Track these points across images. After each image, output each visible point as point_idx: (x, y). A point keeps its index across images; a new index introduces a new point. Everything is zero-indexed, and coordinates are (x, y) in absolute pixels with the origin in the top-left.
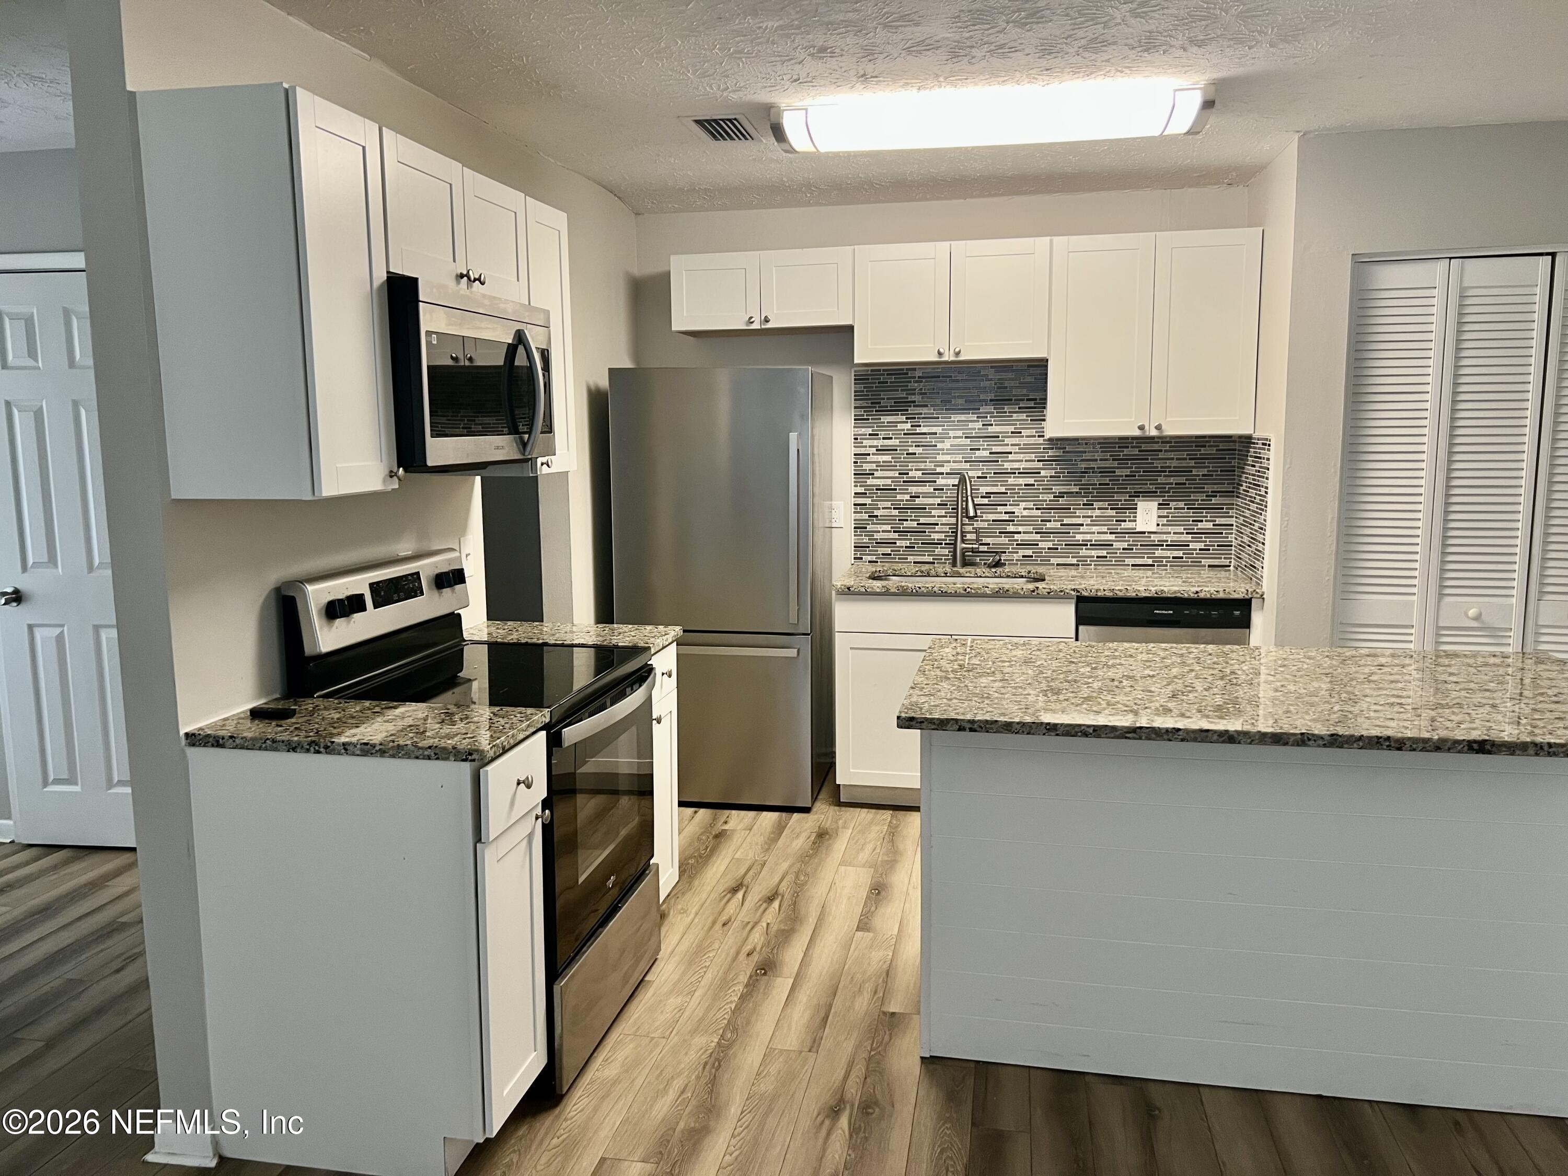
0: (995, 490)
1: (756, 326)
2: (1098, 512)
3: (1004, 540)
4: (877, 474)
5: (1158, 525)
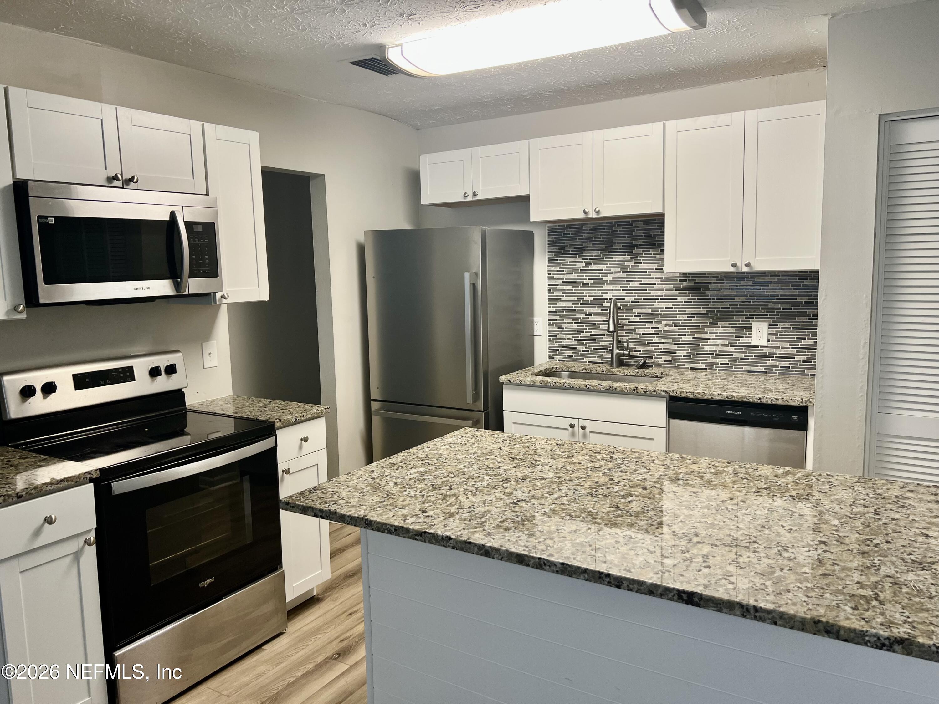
0: (644, 311)
1: (470, 199)
2: (721, 330)
3: (651, 348)
4: (563, 299)
5: (769, 341)
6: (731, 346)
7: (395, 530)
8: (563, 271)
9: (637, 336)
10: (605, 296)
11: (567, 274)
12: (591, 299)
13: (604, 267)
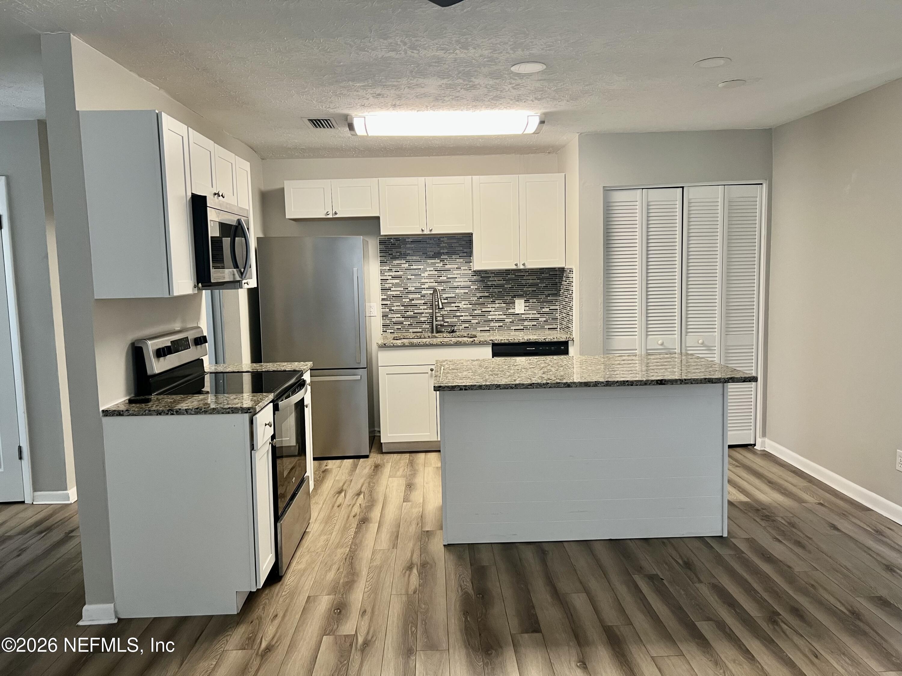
0: (450, 296)
1: (330, 216)
2: (498, 305)
3: (455, 320)
4: (392, 289)
5: (525, 310)
6: (504, 315)
7: (515, 386)
8: (392, 270)
9: (446, 313)
10: (423, 286)
11: (395, 272)
12: (413, 288)
13: (422, 267)
